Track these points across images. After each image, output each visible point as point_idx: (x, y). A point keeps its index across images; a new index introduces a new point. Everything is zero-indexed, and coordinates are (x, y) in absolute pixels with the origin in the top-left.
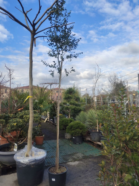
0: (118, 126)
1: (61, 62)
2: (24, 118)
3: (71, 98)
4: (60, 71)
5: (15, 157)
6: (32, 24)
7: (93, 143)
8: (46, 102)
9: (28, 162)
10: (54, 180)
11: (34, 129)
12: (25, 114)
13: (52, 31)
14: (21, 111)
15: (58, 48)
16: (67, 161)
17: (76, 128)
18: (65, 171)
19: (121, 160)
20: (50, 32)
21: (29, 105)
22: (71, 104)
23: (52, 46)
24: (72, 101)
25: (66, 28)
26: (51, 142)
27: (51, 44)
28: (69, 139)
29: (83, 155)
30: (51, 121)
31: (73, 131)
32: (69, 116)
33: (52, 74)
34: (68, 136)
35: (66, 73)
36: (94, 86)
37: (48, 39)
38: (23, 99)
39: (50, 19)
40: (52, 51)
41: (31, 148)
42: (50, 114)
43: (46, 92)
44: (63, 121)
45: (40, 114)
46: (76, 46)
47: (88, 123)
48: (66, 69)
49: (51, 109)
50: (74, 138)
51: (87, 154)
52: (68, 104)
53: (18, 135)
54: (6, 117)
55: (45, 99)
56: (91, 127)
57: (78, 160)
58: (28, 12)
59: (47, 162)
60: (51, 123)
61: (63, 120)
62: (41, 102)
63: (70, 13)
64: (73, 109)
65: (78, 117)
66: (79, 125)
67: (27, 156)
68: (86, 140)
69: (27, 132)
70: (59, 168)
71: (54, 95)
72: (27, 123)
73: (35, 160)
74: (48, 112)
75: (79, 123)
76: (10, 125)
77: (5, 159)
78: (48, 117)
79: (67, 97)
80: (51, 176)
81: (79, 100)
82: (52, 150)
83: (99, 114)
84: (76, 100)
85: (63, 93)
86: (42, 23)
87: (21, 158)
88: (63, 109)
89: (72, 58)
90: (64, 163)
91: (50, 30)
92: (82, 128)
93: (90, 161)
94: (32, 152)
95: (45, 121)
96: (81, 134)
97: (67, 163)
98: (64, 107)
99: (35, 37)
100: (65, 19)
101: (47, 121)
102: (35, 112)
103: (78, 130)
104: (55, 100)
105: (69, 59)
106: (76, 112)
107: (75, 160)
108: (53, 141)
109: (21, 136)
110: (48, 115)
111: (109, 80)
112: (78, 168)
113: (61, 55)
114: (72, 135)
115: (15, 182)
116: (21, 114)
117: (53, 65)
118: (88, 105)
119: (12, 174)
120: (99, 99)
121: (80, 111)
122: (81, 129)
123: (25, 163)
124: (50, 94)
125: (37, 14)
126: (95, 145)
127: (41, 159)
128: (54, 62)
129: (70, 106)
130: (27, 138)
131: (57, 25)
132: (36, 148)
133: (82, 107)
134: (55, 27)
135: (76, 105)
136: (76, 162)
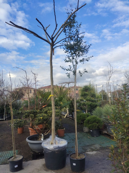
0: (121, 115)
1: (75, 66)
2: (48, 113)
3: (87, 95)
4: (75, 73)
5: (42, 145)
6: (51, 38)
7: (110, 136)
8: (65, 99)
9: (53, 148)
10: (74, 164)
11: (56, 122)
12: (48, 110)
13: (67, 41)
14: (45, 107)
15: (72, 54)
16: (86, 150)
17: (93, 122)
18: (84, 158)
19: (126, 143)
20: (65, 42)
21: (51, 102)
22: (87, 100)
23: (67, 53)
24: (88, 97)
25: (78, 37)
26: (71, 135)
27: (67, 51)
28: (87, 132)
29: (100, 146)
30: (71, 116)
31: (90, 125)
32: (87, 112)
33: (69, 76)
34: (86, 129)
35: (80, 74)
36: (107, 83)
37: (64, 48)
38: (46, 97)
39: (65, 31)
40: (68, 57)
41: (55, 138)
42: (69, 110)
43: (65, 90)
44: (81, 116)
45: (61, 110)
46: (87, 51)
47: (104, 117)
48: (80, 71)
49: (70, 106)
50: (91, 131)
51: (104, 146)
52: (85, 100)
53: (44, 127)
54: (35, 112)
55: (64, 97)
56: (107, 121)
57: (96, 151)
58: (47, 28)
59: (68, 151)
60: (71, 118)
61: (81, 114)
62: (61, 100)
63: (81, 24)
64: (89, 105)
65: (94, 112)
66: (95, 119)
67: (52, 144)
68: (103, 133)
69: (51, 125)
70: (78, 155)
71: (71, 93)
72: (50, 117)
73: (59, 147)
74: (67, 109)
75: (96, 118)
76: (38, 118)
77: (34, 147)
78: (68, 113)
79: (83, 94)
80: (72, 161)
81: (95, 96)
82: (72, 142)
83: (113, 108)
84: (92, 97)
85: (80, 90)
86: (58, 35)
87: (48, 145)
88: (80, 105)
89: (84, 62)
90: (83, 152)
91: (65, 40)
92: (99, 122)
93: (107, 152)
94: (56, 141)
95: (65, 117)
96: (98, 127)
97: (86, 153)
98: (81, 103)
99: (54, 47)
100: (77, 30)
101: (66, 117)
102: (56, 108)
103: (94, 123)
104: (73, 98)
105: (82, 62)
106: (92, 108)
107: (93, 150)
108: (73, 134)
109: (46, 129)
110: (67, 111)
111: (125, 76)
112: (96, 157)
113: (75, 59)
114: (89, 128)
115: (43, 165)
116: (45, 110)
117: (69, 69)
118: (104, 101)
119: (41, 159)
120: (115, 95)
121: (96, 106)
122: (97, 123)
123: (50, 149)
124: (69, 92)
125: (54, 30)
126: (111, 137)
127: (63, 147)
128: (70, 66)
129: (87, 102)
130: (51, 129)
131: (71, 36)
132: (59, 138)
133: (98, 103)
134: (69, 37)
135: (92, 101)
136: (94, 151)
